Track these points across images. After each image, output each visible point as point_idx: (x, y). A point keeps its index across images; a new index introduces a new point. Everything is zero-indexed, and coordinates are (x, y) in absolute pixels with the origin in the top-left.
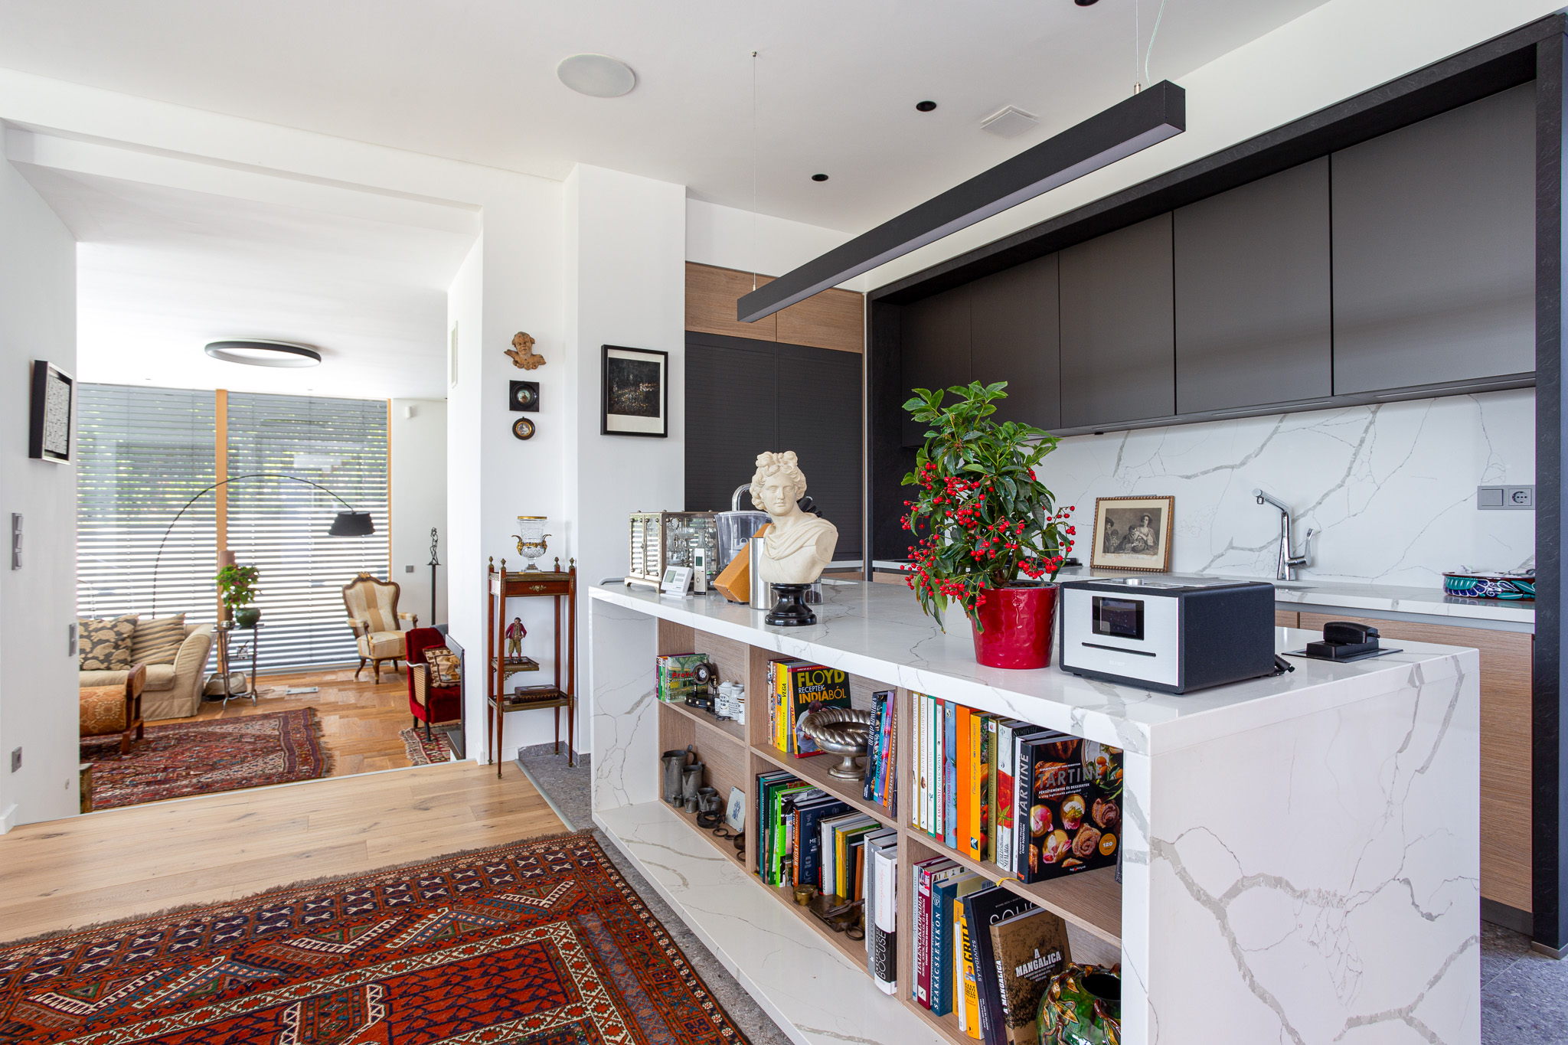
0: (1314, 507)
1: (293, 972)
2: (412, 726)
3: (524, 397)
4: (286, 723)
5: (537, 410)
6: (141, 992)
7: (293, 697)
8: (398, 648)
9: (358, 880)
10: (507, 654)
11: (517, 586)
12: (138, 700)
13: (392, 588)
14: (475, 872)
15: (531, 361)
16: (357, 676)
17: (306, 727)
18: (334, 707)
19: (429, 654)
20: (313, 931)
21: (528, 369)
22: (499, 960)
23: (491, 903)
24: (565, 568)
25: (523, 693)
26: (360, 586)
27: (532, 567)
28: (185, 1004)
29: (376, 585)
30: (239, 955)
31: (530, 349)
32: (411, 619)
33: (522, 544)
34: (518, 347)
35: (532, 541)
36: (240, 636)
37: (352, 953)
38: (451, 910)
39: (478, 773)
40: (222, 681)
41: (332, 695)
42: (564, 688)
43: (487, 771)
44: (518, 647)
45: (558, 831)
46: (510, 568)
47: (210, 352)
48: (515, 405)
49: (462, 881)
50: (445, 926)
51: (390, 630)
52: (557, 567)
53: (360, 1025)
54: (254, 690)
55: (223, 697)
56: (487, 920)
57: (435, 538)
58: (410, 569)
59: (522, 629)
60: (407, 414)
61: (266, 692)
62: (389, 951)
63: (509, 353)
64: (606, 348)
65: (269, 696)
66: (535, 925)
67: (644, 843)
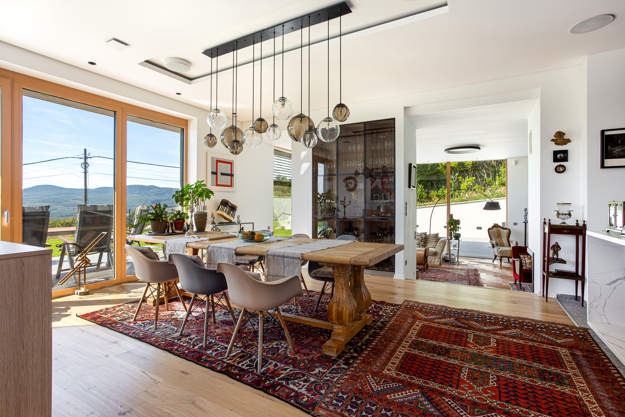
1: (470, 327)
2: (514, 282)
3: (561, 156)
4: (468, 272)
5: (567, 161)
6: (437, 318)
7: (470, 265)
8: (509, 254)
9: (490, 314)
10: (551, 256)
11: (555, 230)
12: (427, 256)
13: (507, 231)
14: (531, 324)
15: (564, 142)
16: (493, 262)
17: (475, 275)
18: (484, 271)
19: (522, 256)
20: (477, 321)
21: (562, 145)
22: (536, 348)
23: (536, 334)
24: (581, 224)
25: (558, 272)
26: (495, 229)
27: (564, 223)
28: (445, 324)
29: (501, 229)
30: (457, 319)
31: (563, 137)
32: (515, 243)
33: (558, 214)
34: (557, 138)
35: (564, 213)
36: (454, 242)
37: (487, 330)
38: (520, 331)
39: (538, 298)
40: (449, 256)
41: (483, 267)
42: (580, 273)
43: (542, 298)
44: (557, 254)
45: (571, 325)
46: (553, 223)
47: (446, 152)
48: (556, 160)
49: (526, 325)
50: (517, 334)
51: (506, 246)
52: (577, 224)
53: (489, 345)
54: (458, 261)
55: (449, 261)
56: (533, 337)
57: (526, 212)
58: (515, 224)
59: (559, 247)
60: (514, 164)
61: (462, 262)
62: (499, 333)
63: (553, 140)
64: (603, 132)
65: (463, 263)
66: (553, 345)
67: (612, 337)
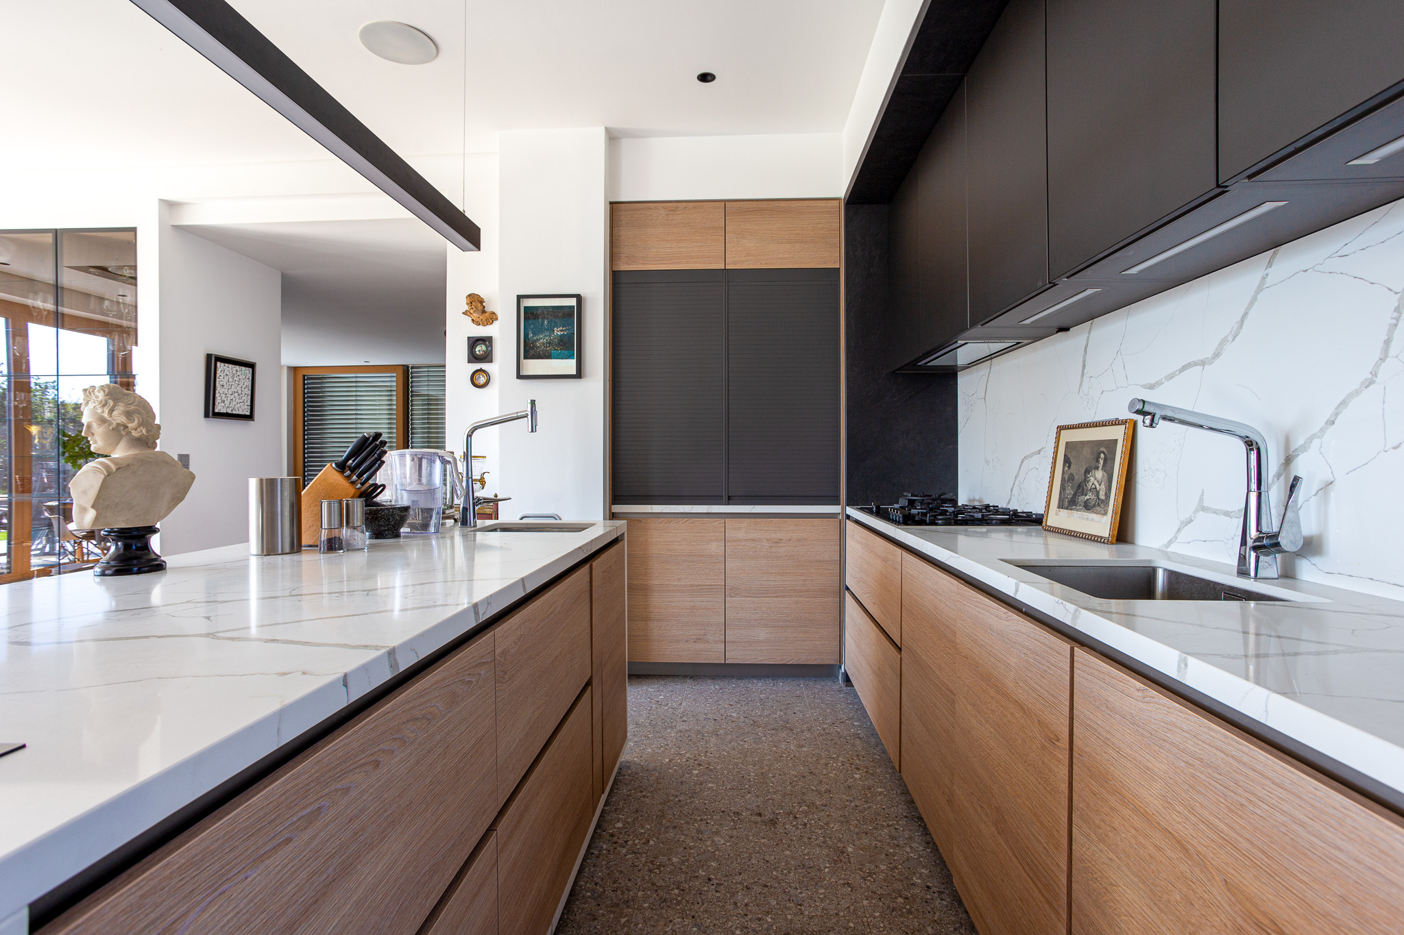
0: (1322, 430)
3: (480, 351)
5: (491, 361)
15: (486, 318)
21: (483, 325)
31: (484, 307)
34: (472, 307)
48: (472, 358)
63: (466, 313)
64: (520, 298)
